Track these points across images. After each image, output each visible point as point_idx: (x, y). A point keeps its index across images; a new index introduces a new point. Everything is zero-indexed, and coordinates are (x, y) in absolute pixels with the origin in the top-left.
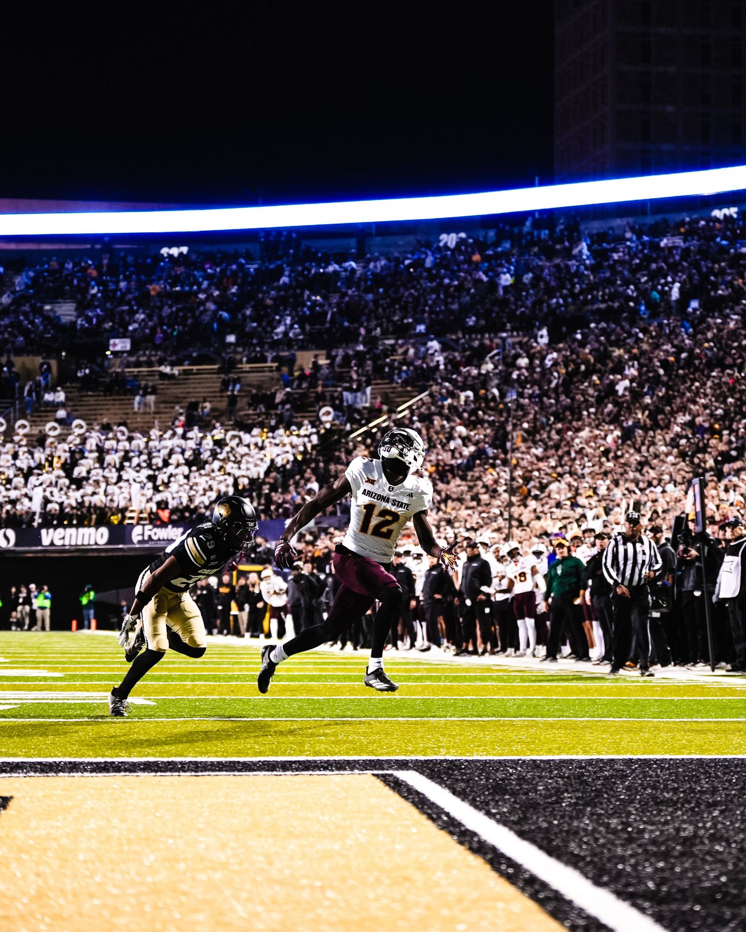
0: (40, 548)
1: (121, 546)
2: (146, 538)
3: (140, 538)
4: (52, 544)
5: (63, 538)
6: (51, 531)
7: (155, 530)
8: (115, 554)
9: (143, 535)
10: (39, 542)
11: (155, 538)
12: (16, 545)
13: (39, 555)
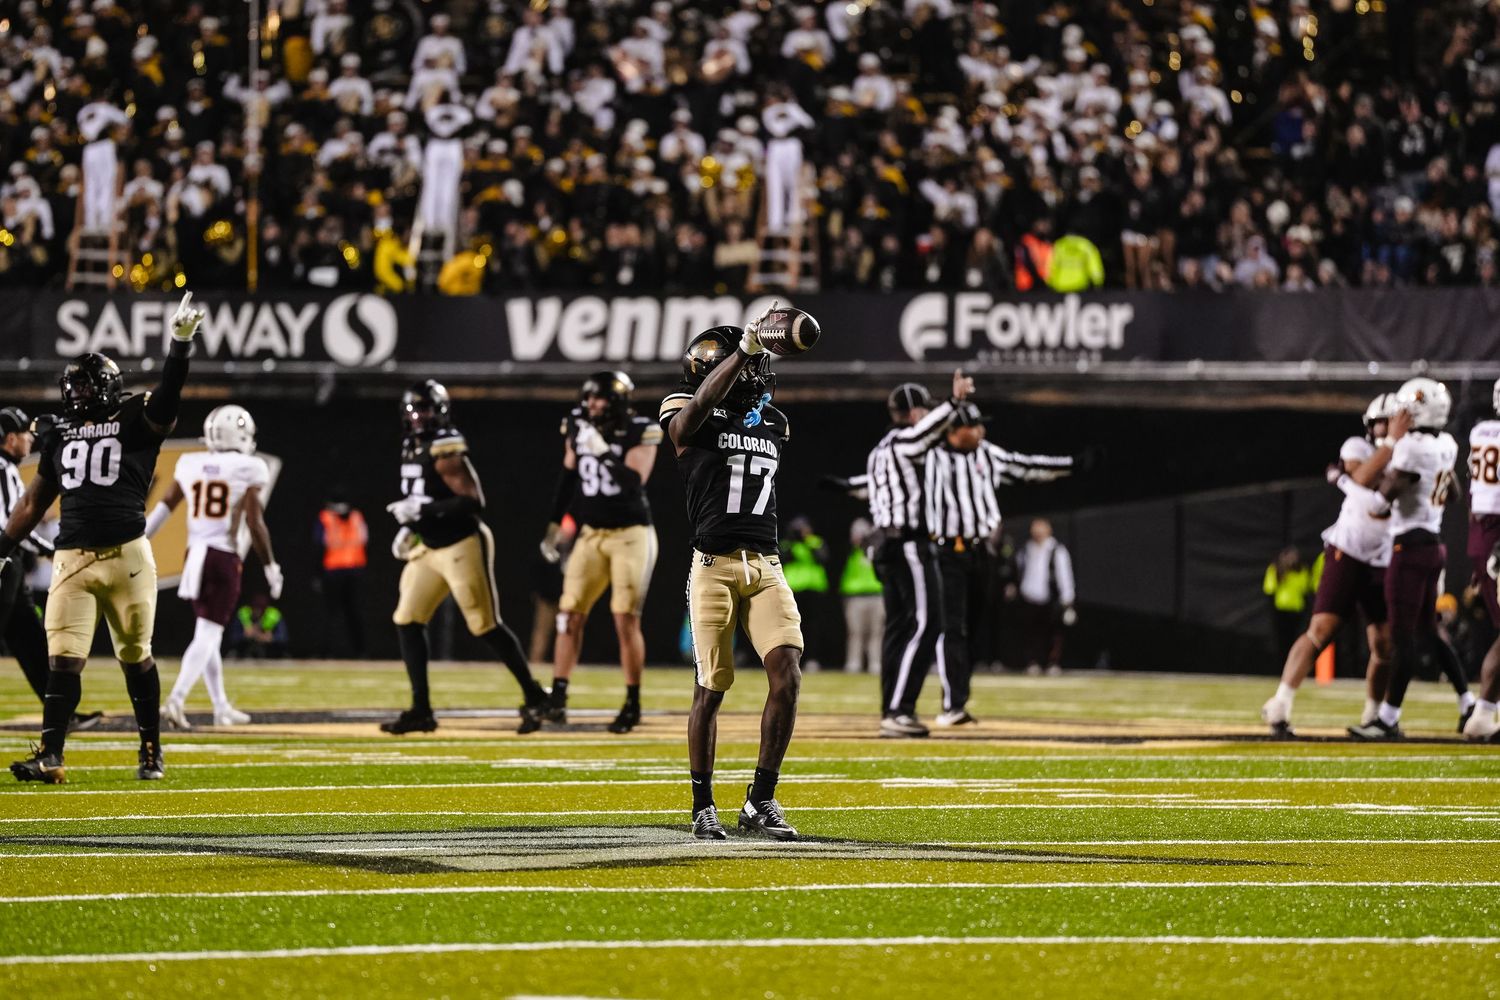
0: (506, 368)
1: (858, 367)
2: (963, 338)
3: (937, 339)
4: (554, 351)
5: (603, 333)
6: (549, 308)
7: (1005, 311)
8: (831, 394)
9: (949, 327)
10: (500, 343)
11: (999, 338)
12: (401, 352)
13: (503, 393)
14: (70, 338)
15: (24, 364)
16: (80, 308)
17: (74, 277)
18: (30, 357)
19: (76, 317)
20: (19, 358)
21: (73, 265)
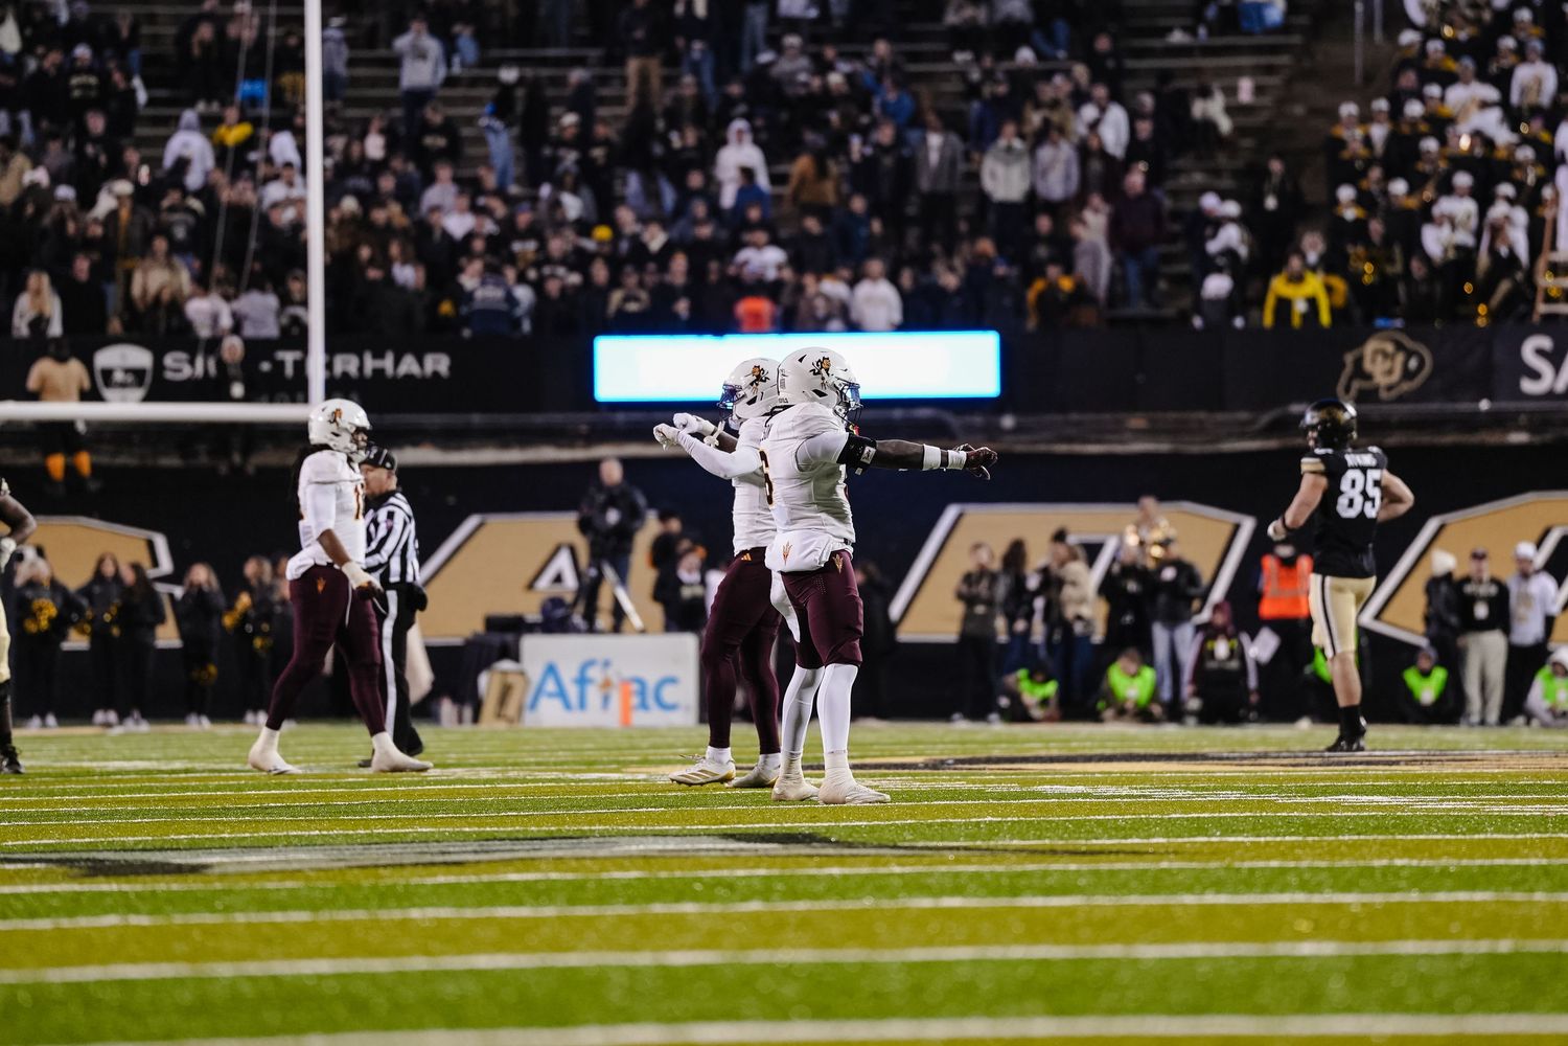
14: (1535, 375)
15: (1484, 405)
16: (1545, 342)
17: (1542, 308)
18: (1491, 398)
19: (1540, 352)
20: (1478, 400)
21: (1540, 296)
